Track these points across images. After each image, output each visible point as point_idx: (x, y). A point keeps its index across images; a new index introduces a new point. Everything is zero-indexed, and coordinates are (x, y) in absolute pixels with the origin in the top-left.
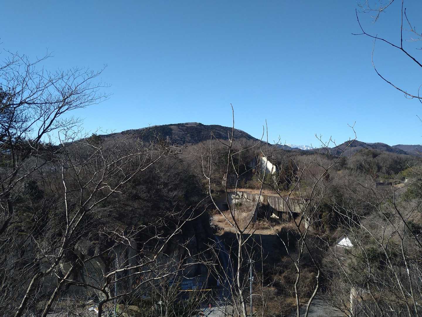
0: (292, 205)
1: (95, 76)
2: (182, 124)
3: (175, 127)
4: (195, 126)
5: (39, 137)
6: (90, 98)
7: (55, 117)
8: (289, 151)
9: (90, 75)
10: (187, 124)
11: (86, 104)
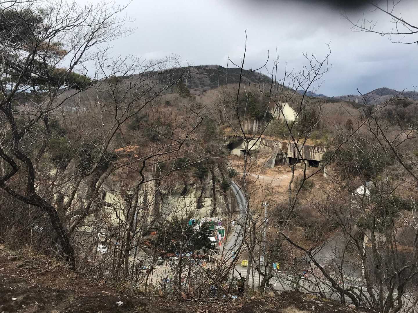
0: (311, 153)
1: (121, 10)
2: (202, 66)
3: (195, 69)
4: (215, 68)
5: (71, 68)
6: (116, 32)
7: (85, 49)
8: (314, 98)
9: (116, 10)
10: (206, 66)
11: (113, 38)
